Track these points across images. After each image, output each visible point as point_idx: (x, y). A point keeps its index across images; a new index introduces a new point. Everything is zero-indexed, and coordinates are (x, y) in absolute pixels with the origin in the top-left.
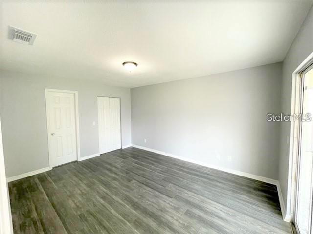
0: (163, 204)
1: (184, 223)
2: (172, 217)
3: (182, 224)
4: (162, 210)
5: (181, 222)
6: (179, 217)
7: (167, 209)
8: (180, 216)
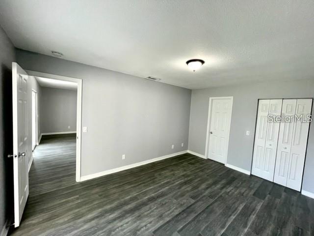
0: (147, 220)
1: (116, 231)
2: (127, 223)
3: (116, 229)
4: (139, 217)
5: (117, 229)
6: (124, 229)
7: (138, 222)
8: (124, 231)
